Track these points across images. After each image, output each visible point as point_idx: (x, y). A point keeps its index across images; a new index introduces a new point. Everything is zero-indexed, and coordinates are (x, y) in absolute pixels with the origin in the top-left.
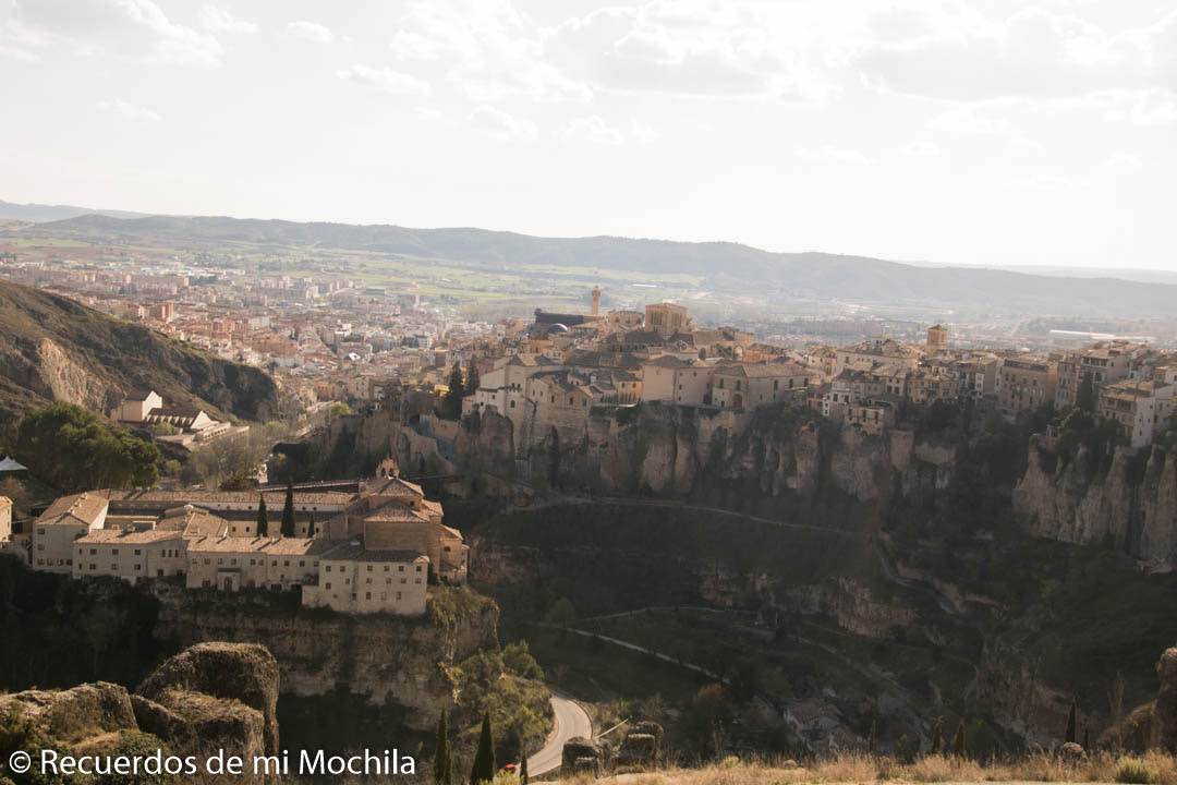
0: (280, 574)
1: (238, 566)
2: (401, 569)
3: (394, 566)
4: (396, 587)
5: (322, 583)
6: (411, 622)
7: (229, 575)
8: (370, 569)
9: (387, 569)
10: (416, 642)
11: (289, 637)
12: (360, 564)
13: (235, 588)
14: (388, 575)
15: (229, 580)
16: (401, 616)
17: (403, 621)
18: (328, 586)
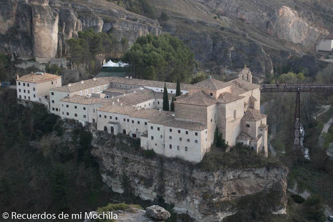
0: (135, 128)
1: (118, 121)
2: (187, 133)
3: (183, 131)
4: (184, 144)
5: (149, 136)
6: (192, 166)
7: (113, 125)
8: (171, 130)
9: (179, 132)
10: (194, 178)
11: (136, 164)
12: (166, 127)
13: (115, 133)
14: (180, 135)
15: (112, 129)
16: (187, 162)
17: (189, 165)
18: (152, 138)
